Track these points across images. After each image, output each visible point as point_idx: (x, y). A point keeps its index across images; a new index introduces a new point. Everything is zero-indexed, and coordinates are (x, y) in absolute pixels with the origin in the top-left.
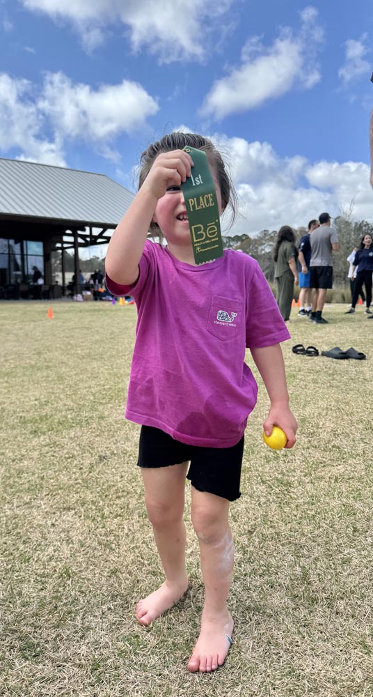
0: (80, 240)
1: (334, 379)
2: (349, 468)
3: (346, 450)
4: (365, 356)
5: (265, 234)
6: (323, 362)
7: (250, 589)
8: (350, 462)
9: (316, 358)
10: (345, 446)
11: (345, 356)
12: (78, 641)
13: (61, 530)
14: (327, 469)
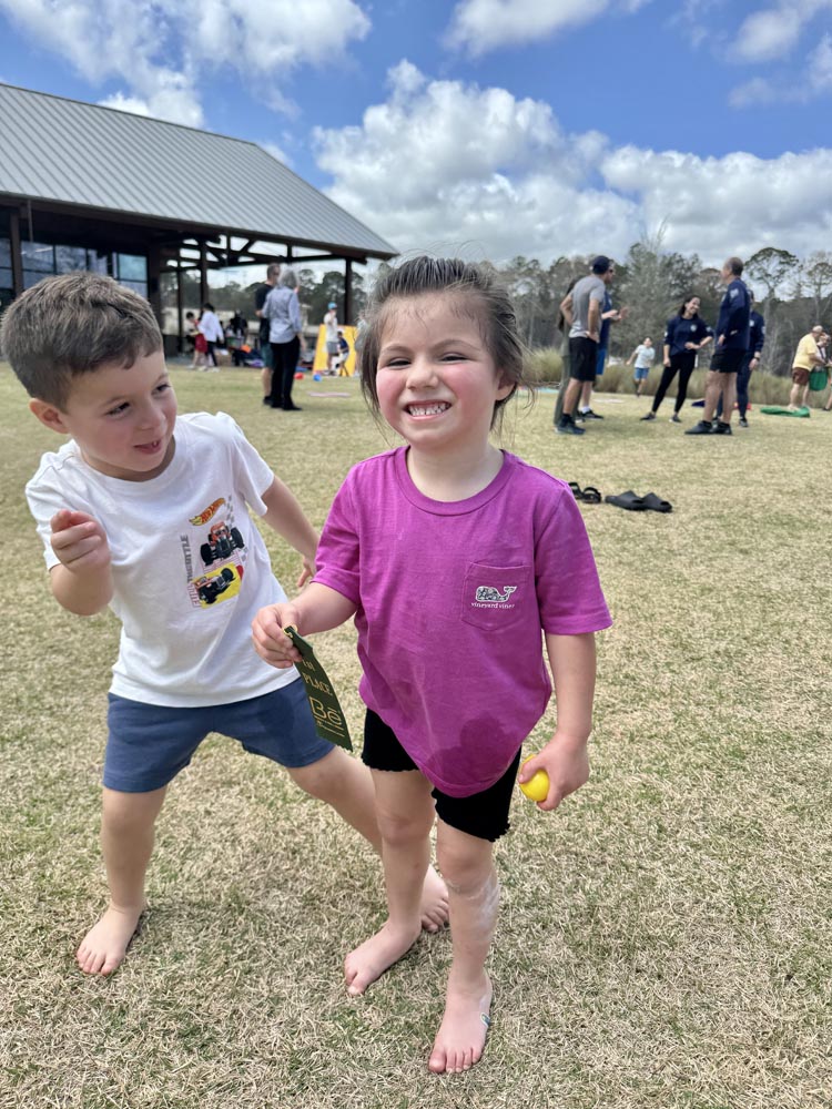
0: (210, 257)
1: (624, 549)
2: (650, 717)
3: (644, 683)
4: (671, 507)
5: (519, 264)
6: (608, 516)
7: (512, 931)
8: (651, 706)
9: (596, 506)
10: (642, 676)
11: (640, 505)
12: (264, 1022)
13: (220, 821)
14: (617, 717)
